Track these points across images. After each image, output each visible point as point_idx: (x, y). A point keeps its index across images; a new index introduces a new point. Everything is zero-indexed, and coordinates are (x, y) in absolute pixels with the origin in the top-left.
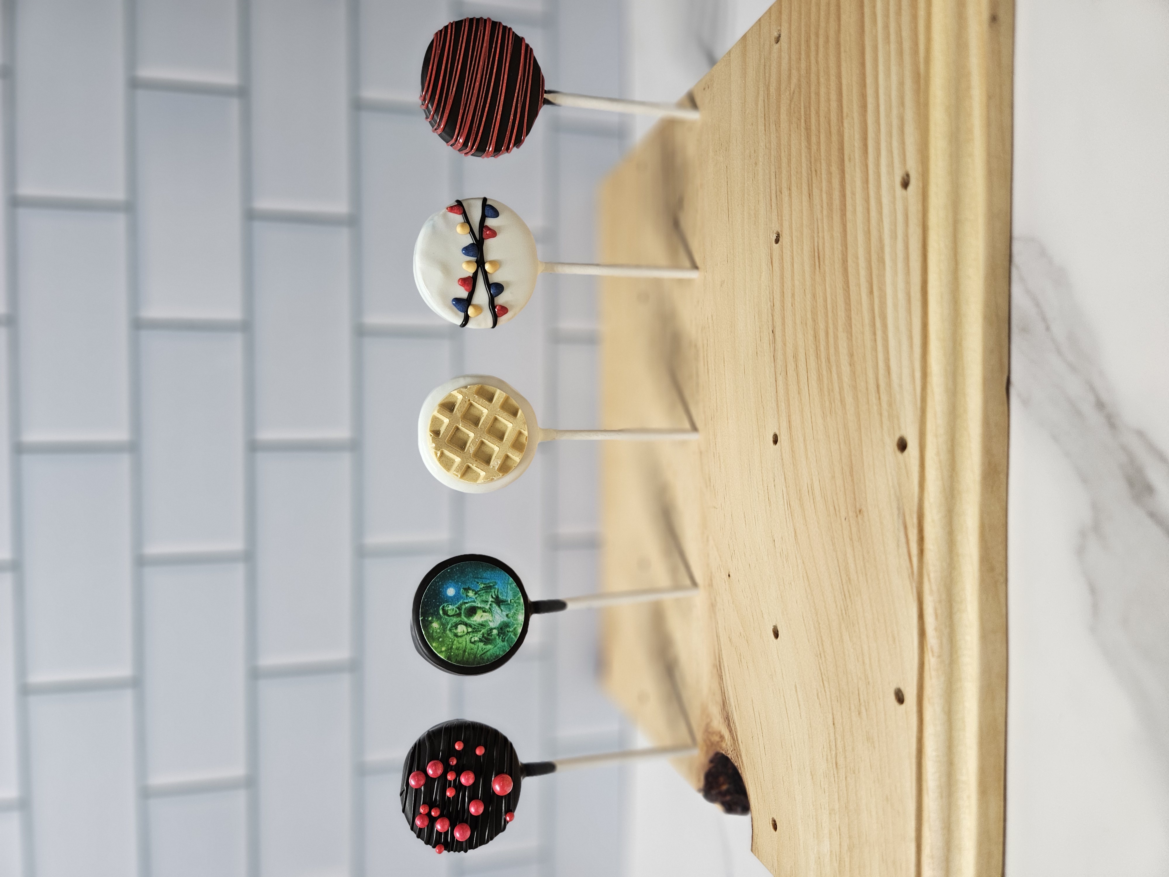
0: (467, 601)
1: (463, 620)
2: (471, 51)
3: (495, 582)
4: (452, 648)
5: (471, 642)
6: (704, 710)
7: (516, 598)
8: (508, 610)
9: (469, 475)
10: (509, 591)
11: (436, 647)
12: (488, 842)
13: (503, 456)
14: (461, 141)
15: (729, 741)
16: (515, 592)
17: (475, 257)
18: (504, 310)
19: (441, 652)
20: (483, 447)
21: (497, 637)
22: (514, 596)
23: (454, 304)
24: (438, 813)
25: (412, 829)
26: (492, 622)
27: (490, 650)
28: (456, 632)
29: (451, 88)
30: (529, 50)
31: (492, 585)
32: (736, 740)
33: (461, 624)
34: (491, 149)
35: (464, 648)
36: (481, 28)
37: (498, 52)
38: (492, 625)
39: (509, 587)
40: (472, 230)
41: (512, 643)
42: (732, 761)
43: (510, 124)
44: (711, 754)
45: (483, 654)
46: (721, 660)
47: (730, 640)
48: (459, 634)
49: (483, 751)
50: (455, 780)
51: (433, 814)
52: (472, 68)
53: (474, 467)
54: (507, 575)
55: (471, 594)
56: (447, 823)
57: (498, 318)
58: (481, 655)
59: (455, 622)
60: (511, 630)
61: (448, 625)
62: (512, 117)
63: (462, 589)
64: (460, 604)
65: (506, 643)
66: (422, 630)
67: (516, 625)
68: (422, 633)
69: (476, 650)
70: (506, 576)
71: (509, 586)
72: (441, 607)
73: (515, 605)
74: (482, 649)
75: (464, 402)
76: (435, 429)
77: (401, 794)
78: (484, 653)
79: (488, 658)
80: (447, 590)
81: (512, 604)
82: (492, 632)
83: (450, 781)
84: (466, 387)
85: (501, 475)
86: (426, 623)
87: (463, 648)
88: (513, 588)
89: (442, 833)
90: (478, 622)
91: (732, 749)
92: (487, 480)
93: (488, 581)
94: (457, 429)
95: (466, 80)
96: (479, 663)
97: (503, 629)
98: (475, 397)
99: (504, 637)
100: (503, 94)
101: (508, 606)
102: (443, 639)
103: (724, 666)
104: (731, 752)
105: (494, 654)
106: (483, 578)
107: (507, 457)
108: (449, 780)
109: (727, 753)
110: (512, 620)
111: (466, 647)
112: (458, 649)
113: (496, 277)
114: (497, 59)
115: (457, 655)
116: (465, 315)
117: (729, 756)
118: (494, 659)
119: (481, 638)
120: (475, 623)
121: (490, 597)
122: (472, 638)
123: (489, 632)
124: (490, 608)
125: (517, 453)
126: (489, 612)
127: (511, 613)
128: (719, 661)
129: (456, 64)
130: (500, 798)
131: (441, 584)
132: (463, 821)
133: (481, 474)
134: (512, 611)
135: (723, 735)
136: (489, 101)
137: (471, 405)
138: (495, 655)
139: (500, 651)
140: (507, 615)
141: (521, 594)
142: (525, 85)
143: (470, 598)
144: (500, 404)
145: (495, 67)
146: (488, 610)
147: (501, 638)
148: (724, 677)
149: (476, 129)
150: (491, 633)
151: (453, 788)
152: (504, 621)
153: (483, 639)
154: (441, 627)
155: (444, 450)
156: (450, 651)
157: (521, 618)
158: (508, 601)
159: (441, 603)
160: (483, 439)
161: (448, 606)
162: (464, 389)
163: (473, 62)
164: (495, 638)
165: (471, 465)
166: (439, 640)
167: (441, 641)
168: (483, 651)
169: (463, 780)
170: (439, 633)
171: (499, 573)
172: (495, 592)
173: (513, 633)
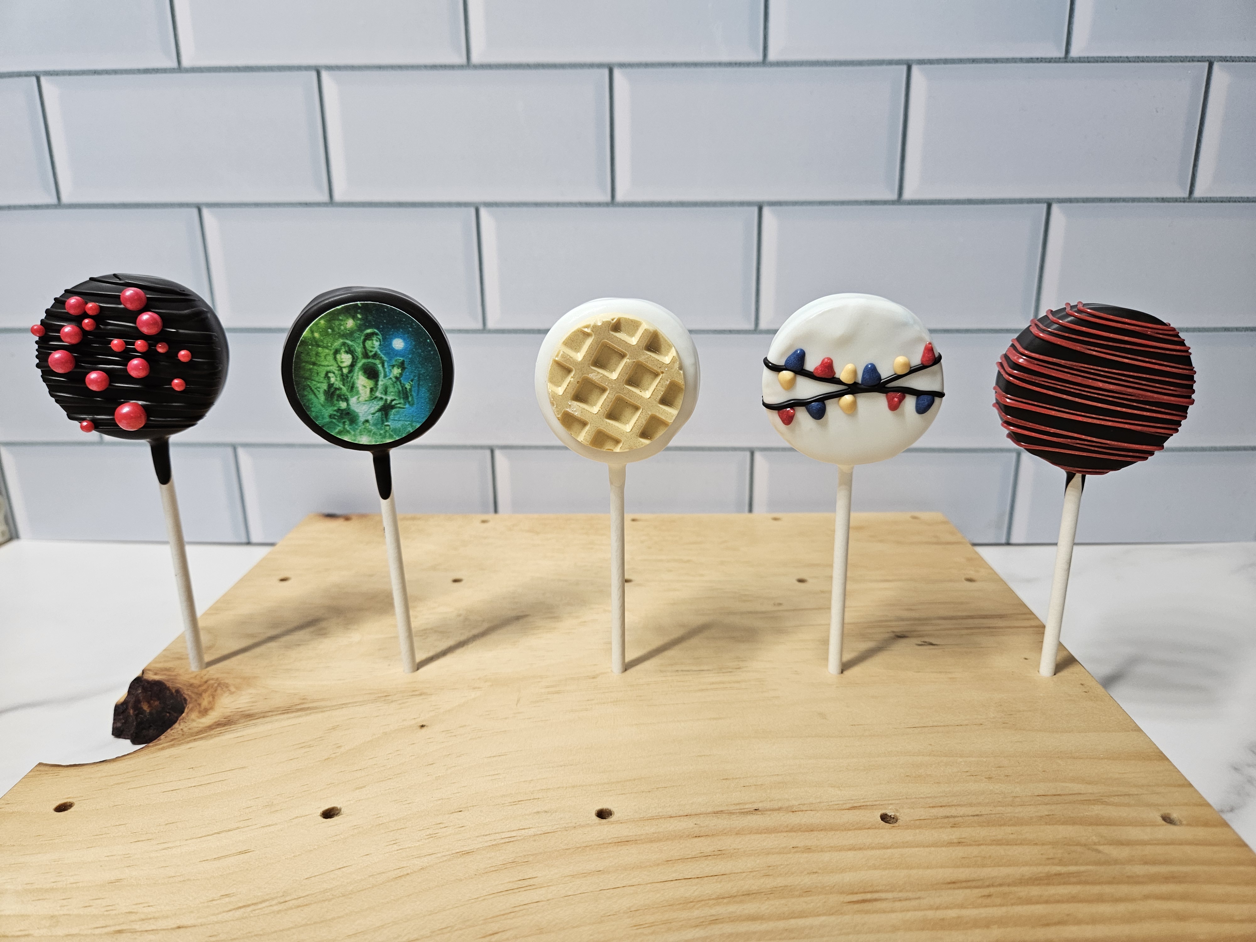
0: (386, 366)
1: (358, 361)
2: (1148, 376)
3: (413, 404)
4: (318, 346)
5: (327, 373)
6: (248, 681)
7: (392, 433)
8: (375, 422)
9: (559, 372)
10: (401, 423)
11: (319, 325)
12: (52, 395)
13: (584, 418)
14: (1021, 361)
15: (197, 725)
16: (400, 431)
17: (862, 381)
18: (788, 420)
19: (312, 331)
20: (598, 390)
21: (336, 408)
22: (395, 431)
23: (797, 351)
24: (87, 329)
25: (66, 291)
26: (358, 401)
27: (317, 398)
28: (341, 351)
29: (1096, 349)
30: (1144, 455)
31: (410, 399)
32: (195, 738)
33: (353, 358)
34: (1008, 400)
35: (319, 363)
36: (1179, 391)
37: (1145, 413)
38: (353, 401)
39: (407, 423)
40: (898, 377)
41: (328, 428)
42: (169, 730)
43: (1043, 428)
44: (187, 693)
45: (311, 389)
46: (308, 712)
47: (334, 728)
48: (338, 356)
49: (177, 389)
50: (135, 350)
51: (86, 321)
52: (1123, 378)
53: (570, 379)
54: (424, 420)
55: (396, 371)
56: (74, 341)
57: (777, 411)
58: (310, 387)
59: (355, 350)
60: (346, 426)
61: (352, 341)
62: (1052, 430)
63: (402, 359)
64: (381, 357)
65: (327, 420)
66: (343, 305)
67: (353, 433)
68: (338, 306)
69: (317, 379)
70: (423, 418)
71: (409, 422)
72: (376, 331)
73: (382, 432)
74: (319, 388)
75: (659, 366)
76: (622, 325)
77: (115, 276)
78: (312, 391)
79: (306, 396)
80: (401, 338)
81: (383, 427)
82: (342, 401)
83: (133, 344)
84: (681, 368)
85: (558, 416)
86: (353, 311)
87: (319, 361)
88: (405, 428)
89: (59, 333)
90: (356, 381)
91: (185, 729)
92: (551, 397)
93: (414, 394)
94: (623, 356)
95: (1106, 370)
96: (298, 384)
97: (348, 416)
98: (667, 380)
99: (336, 417)
100: (1085, 420)
101: (381, 422)
102: (331, 334)
103: (300, 716)
104: (181, 728)
105: (312, 404)
106: (419, 387)
107: (584, 424)
108: (135, 342)
109: (181, 721)
110: (360, 428)
111: (320, 365)
112: (317, 354)
113: (833, 409)
114: (1136, 412)
115: (308, 354)
116: (782, 367)
117: (176, 725)
118: (304, 405)
119: (334, 386)
120: (355, 377)
121: (393, 398)
122: (334, 373)
123: (343, 397)
124: (376, 397)
125: (589, 439)
126: (371, 397)
127: (370, 427)
128: (308, 708)
129: (1129, 356)
130: (112, 412)
131: (409, 330)
132: (77, 362)
133: (560, 388)
134: (373, 428)
135: (207, 714)
136: (1077, 400)
137: (656, 375)
138: (311, 406)
139: (317, 412)
140: (367, 421)
141: (397, 439)
142: (1096, 449)
143: (391, 370)
144: (657, 414)
145: (1124, 410)
146: (373, 395)
147: (335, 413)
148: (286, 716)
149: (1037, 381)
150: (341, 398)
151: (122, 349)
152: (359, 417)
153: (332, 390)
154: (348, 332)
155: (593, 337)
156: (314, 343)
157: (364, 440)
158: (387, 421)
159: (382, 331)
160: (608, 392)
161: (378, 340)
162: (678, 366)
163: (1131, 380)
164: (334, 406)
165: (572, 374)
166: (329, 328)
167: (328, 332)
168: (316, 389)
169: (135, 362)
170: (339, 329)
171: (427, 409)
172: (399, 403)
173: (342, 429)
